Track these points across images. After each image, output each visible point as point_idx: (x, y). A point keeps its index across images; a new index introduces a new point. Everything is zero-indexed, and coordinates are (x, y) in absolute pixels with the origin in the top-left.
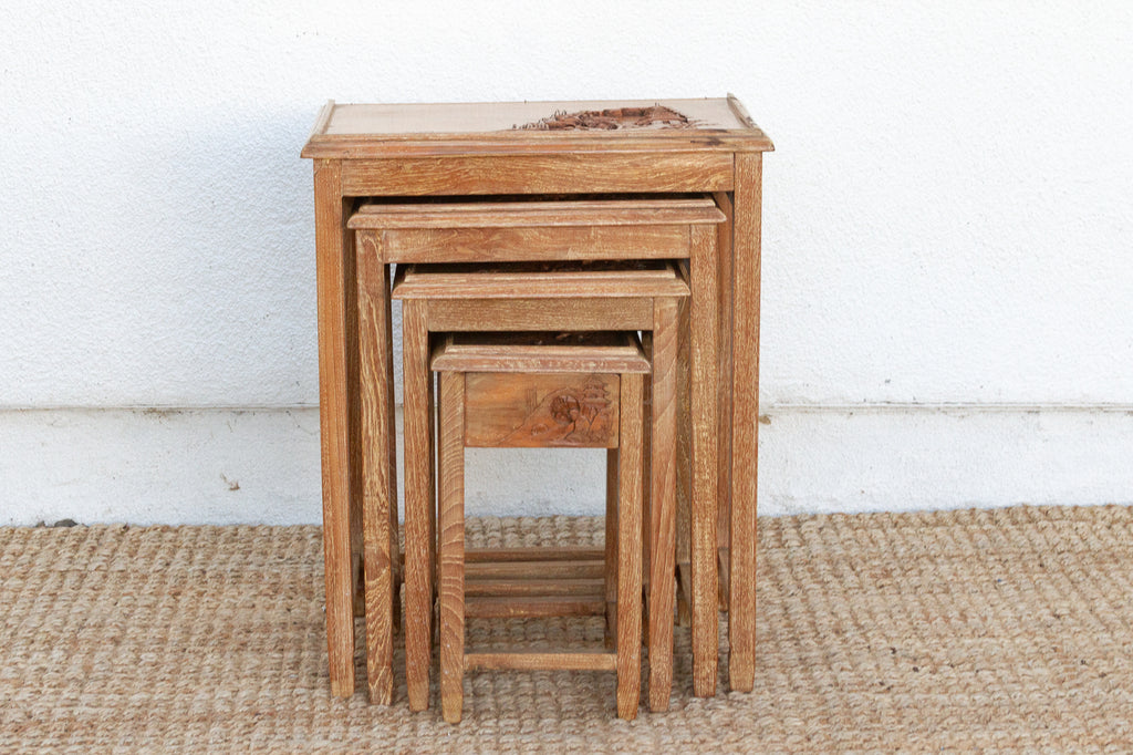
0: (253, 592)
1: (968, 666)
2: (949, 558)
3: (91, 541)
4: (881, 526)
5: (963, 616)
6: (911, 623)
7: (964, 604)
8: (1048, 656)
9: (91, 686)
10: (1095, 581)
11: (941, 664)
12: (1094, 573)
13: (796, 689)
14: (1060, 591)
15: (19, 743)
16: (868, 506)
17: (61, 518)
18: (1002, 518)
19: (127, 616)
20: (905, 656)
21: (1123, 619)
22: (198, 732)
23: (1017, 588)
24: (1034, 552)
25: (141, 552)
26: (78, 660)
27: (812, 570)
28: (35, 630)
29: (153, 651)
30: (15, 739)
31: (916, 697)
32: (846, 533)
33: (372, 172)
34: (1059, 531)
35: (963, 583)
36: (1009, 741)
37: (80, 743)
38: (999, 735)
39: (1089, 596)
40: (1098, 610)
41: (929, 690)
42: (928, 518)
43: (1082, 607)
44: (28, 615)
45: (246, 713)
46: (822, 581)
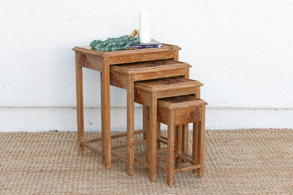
0: (96, 145)
1: (244, 160)
2: (239, 139)
3: (61, 135)
4: (224, 133)
5: (242, 151)
6: (232, 152)
7: (242, 148)
8: (260, 159)
9: (64, 164)
10: (269, 144)
11: (238, 160)
12: (268, 142)
13: (209, 165)
14: (262, 146)
15: (51, 175)
16: (221, 128)
17: (55, 130)
18: (249, 131)
19: (70, 150)
20: (231, 158)
21: (275, 151)
22: (87, 173)
23: (253, 145)
24: (256, 138)
25: (72, 137)
26: (61, 158)
27: (210, 141)
28: (52, 152)
29: (76, 157)
31: (234, 166)
32: (217, 134)
34: (261, 134)
35: (242, 144)
36: (253, 175)
37: (63, 175)
38: (251, 174)
39: (268, 147)
40: (270, 150)
41: (236, 165)
42: (234, 131)
43: (266, 149)
44: (50, 149)
45: (97, 169)
46: (213, 144)
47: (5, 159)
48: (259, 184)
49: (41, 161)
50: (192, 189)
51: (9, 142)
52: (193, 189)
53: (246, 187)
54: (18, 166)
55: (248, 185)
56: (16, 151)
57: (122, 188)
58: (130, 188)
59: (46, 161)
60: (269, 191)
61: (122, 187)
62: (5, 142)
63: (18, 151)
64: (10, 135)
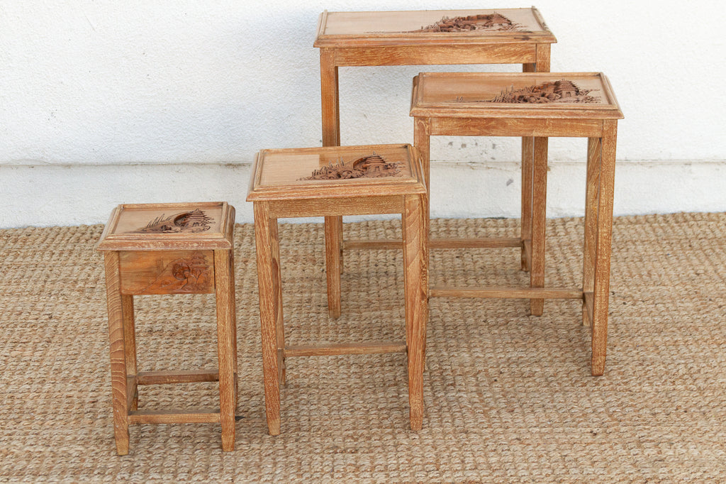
1: (651, 301)
2: (643, 242)
5: (649, 274)
6: (622, 278)
7: (649, 268)
8: (693, 296)
9: (207, 312)
10: (718, 254)
11: (637, 300)
12: (717, 250)
14: (700, 260)
15: (173, 342)
18: (671, 219)
20: (619, 296)
23: (678, 259)
24: (687, 239)
27: (571, 249)
30: (170, 340)
31: (625, 318)
33: (350, 54)
34: (700, 227)
35: (650, 256)
36: (672, 341)
38: (667, 339)
39: (714, 263)
40: (719, 271)
41: (631, 314)
42: (632, 219)
43: (710, 269)
46: (577, 255)
47: (61, 300)
48: (683, 366)
49: (149, 306)
50: (517, 380)
51: (71, 252)
52: (520, 379)
53: (650, 374)
54: (95, 318)
55: (655, 368)
56: (87, 279)
57: (345, 376)
58: (364, 377)
59: (161, 306)
60: (706, 385)
61: (346, 374)
62: (61, 254)
63: (92, 278)
64: (74, 234)
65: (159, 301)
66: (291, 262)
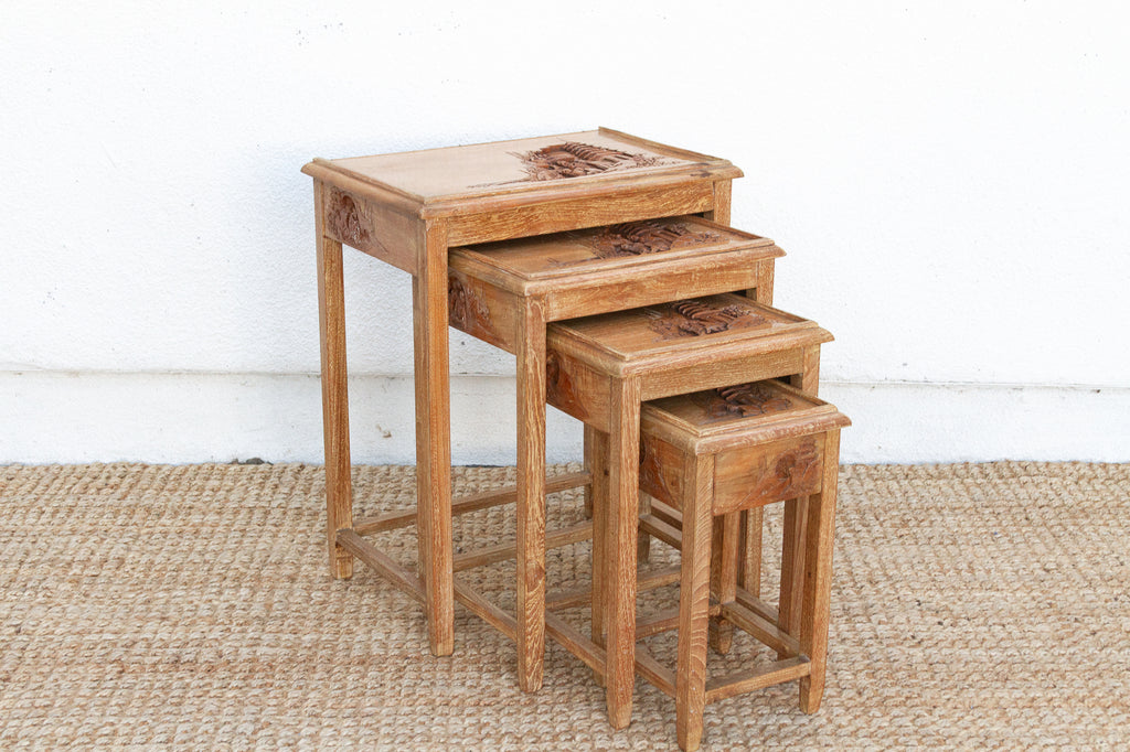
1: (982, 620)
2: (953, 509)
4: (896, 478)
5: (971, 570)
6: (930, 575)
7: (970, 557)
8: (1047, 612)
10: (1073, 536)
11: (959, 617)
12: (1071, 528)
14: (1046, 545)
15: (210, 684)
16: (884, 458)
18: (990, 470)
19: (301, 554)
20: (929, 609)
21: (1101, 575)
23: (1011, 541)
24: (1020, 506)
25: (313, 491)
26: (261, 596)
27: (845, 519)
29: (322, 588)
30: (207, 680)
32: (869, 484)
34: (1037, 486)
35: (966, 535)
36: (1026, 700)
38: (1017, 694)
39: (1071, 551)
40: (1080, 566)
41: (953, 644)
42: (932, 471)
43: (1065, 561)
45: (397, 656)
46: (853, 531)
47: (40, 598)
49: (181, 611)
51: (71, 510)
54: (90, 633)
62: (54, 514)
63: (97, 558)
64: (80, 479)
65: (196, 603)
66: (412, 534)
